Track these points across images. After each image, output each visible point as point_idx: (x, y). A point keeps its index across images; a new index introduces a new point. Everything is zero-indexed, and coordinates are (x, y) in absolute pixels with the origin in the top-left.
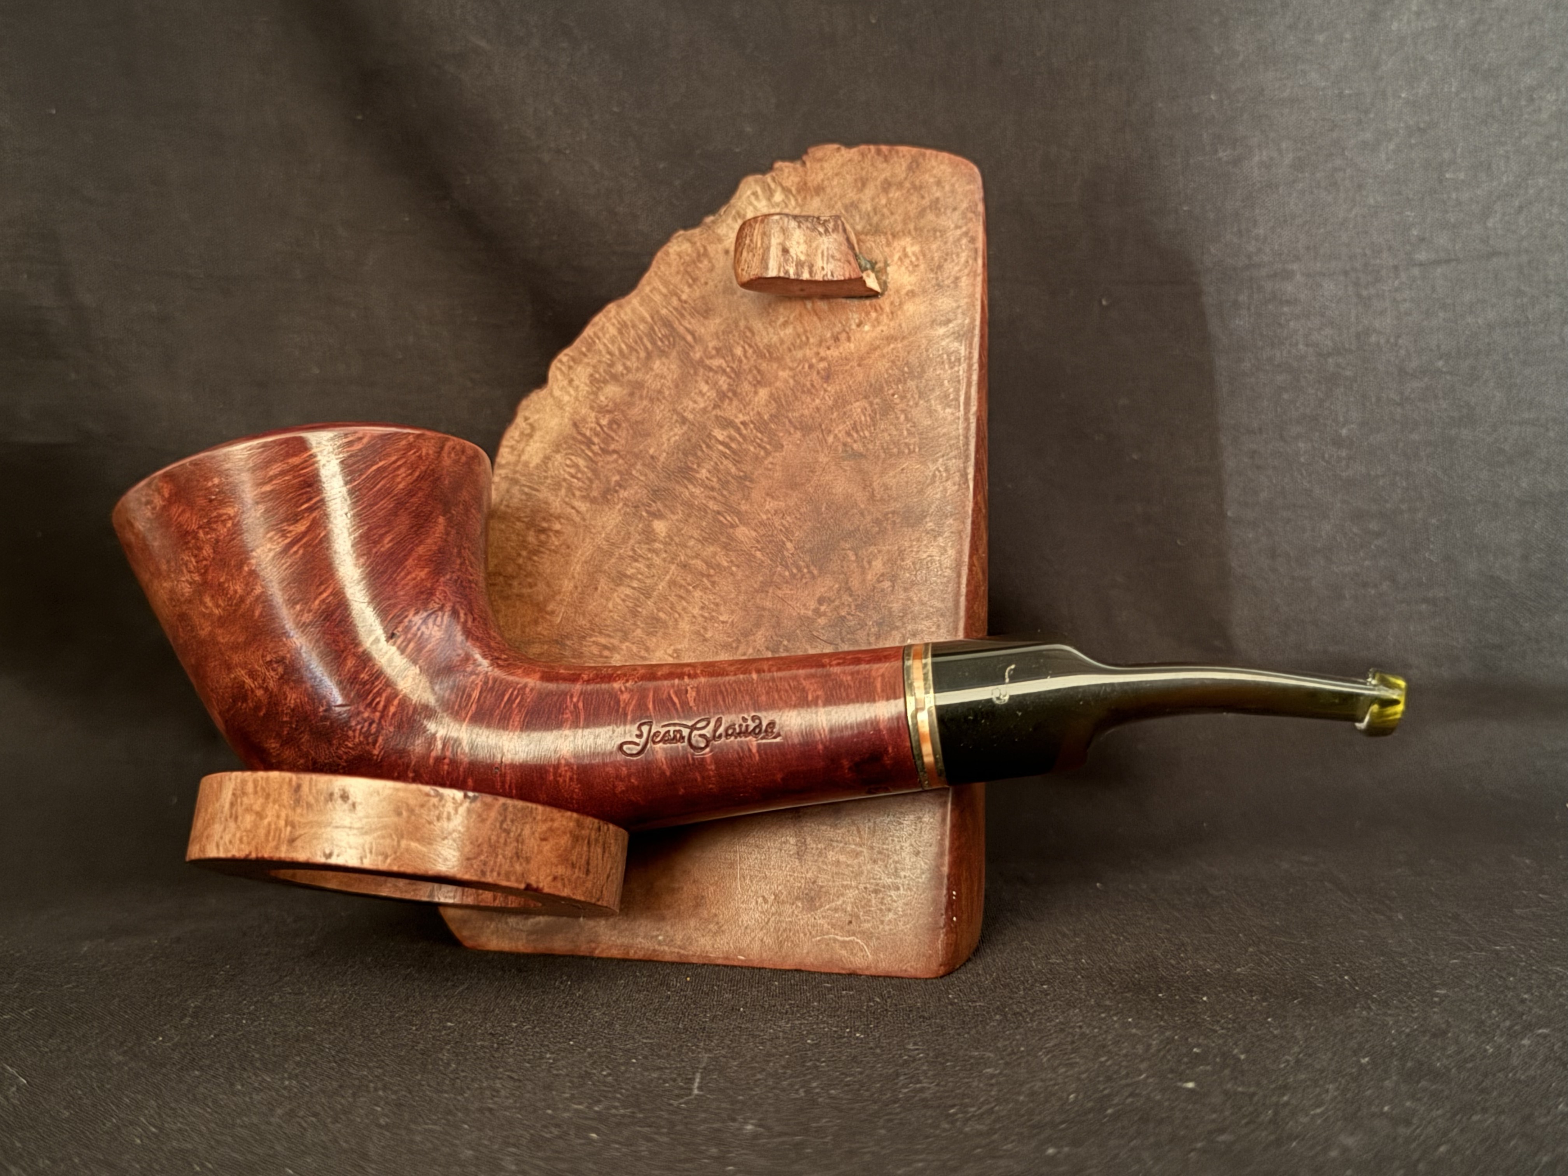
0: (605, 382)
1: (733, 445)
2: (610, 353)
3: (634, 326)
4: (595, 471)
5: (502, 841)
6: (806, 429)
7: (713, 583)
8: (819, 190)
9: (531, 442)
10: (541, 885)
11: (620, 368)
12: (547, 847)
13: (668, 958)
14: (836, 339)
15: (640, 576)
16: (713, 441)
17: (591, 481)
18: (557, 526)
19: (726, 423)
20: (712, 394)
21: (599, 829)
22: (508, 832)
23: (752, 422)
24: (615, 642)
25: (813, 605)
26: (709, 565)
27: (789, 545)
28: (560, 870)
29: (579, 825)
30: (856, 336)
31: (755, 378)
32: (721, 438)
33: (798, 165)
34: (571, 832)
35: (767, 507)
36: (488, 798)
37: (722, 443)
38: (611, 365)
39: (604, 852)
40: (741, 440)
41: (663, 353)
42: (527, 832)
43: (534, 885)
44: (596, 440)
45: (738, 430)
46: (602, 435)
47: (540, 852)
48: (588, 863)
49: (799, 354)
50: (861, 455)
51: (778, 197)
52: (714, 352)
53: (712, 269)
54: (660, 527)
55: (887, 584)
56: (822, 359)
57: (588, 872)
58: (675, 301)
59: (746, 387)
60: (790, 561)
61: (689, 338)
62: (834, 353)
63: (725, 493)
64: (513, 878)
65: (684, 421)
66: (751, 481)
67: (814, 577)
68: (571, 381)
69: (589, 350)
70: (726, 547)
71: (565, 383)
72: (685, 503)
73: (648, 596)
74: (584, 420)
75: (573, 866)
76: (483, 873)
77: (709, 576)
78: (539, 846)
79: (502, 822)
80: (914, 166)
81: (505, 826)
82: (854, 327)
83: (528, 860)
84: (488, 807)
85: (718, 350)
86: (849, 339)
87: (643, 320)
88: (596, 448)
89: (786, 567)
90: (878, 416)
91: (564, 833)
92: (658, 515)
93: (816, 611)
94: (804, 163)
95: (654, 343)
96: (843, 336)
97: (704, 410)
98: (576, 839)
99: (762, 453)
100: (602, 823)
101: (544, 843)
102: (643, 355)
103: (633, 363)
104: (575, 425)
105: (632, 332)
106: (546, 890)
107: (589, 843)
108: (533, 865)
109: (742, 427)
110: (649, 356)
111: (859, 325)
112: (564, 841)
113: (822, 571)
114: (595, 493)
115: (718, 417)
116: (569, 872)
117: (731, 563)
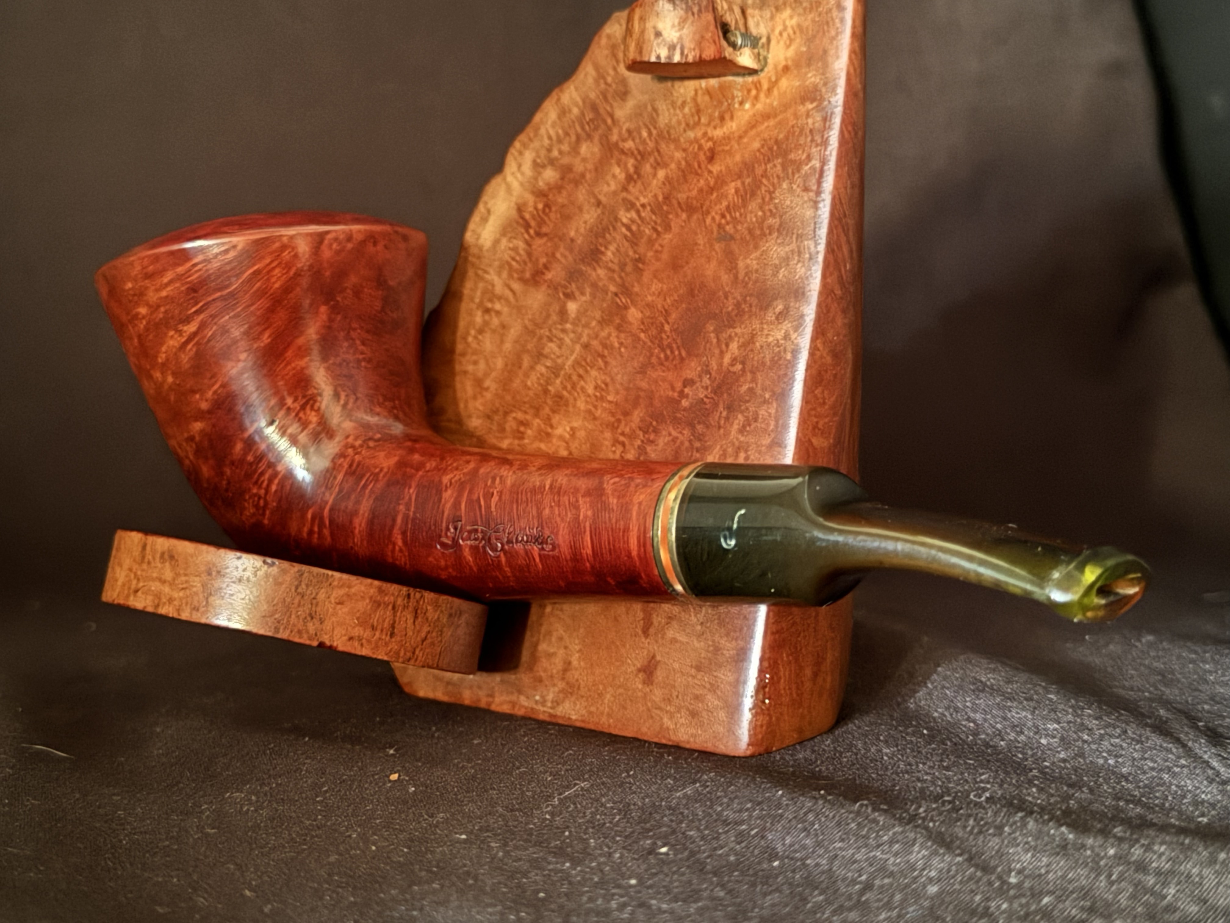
0: (544, 166)
1: (634, 228)
2: (550, 138)
3: (570, 111)
4: (529, 254)
5: (296, 601)
6: (690, 209)
7: (606, 363)
9: (487, 226)
10: (335, 644)
11: (555, 153)
12: (342, 611)
13: (541, 717)
14: (722, 119)
15: (553, 356)
16: (619, 224)
17: (525, 263)
18: (498, 306)
19: (630, 206)
20: (622, 177)
21: (409, 596)
22: (302, 595)
23: (650, 205)
24: (528, 417)
25: (679, 385)
26: (605, 346)
27: (667, 328)
28: (357, 631)
29: (380, 590)
30: (738, 114)
31: (656, 160)
32: (625, 220)
34: (371, 598)
35: (653, 289)
36: (286, 564)
37: (624, 225)
38: (549, 150)
39: (416, 617)
40: (639, 222)
41: (589, 137)
42: (322, 596)
43: (328, 643)
44: (533, 224)
45: (638, 212)
46: (538, 219)
47: (335, 614)
48: (393, 627)
49: (691, 134)
50: (732, 238)
52: (626, 135)
54: (572, 307)
55: (739, 367)
56: (709, 139)
57: (392, 635)
58: (602, 85)
59: (648, 168)
60: (665, 343)
61: (609, 121)
62: (718, 133)
63: (623, 274)
64: (305, 636)
65: (599, 203)
66: (643, 263)
67: (682, 359)
68: (519, 167)
69: (535, 136)
70: (619, 328)
71: (516, 169)
72: (594, 285)
73: (557, 376)
74: (525, 204)
75: (373, 628)
76: (277, 630)
77: (603, 357)
78: (334, 609)
79: (297, 586)
81: (300, 590)
82: (737, 106)
83: (322, 622)
84: (284, 572)
85: (629, 132)
86: (732, 118)
87: (576, 105)
88: (532, 231)
89: (663, 350)
90: (748, 196)
91: (364, 598)
92: (569, 296)
93: (681, 393)
95: (583, 128)
96: (727, 116)
97: (615, 193)
98: (377, 604)
99: (655, 236)
100: (411, 590)
101: (339, 607)
102: (573, 138)
103: (565, 147)
104: (519, 209)
105: (568, 117)
106: (341, 648)
107: (394, 608)
108: (328, 625)
109: (641, 209)
110: (578, 140)
111: (741, 103)
112: (363, 605)
113: (689, 354)
114: (528, 275)
115: (624, 200)
116: (368, 634)
117: (621, 344)
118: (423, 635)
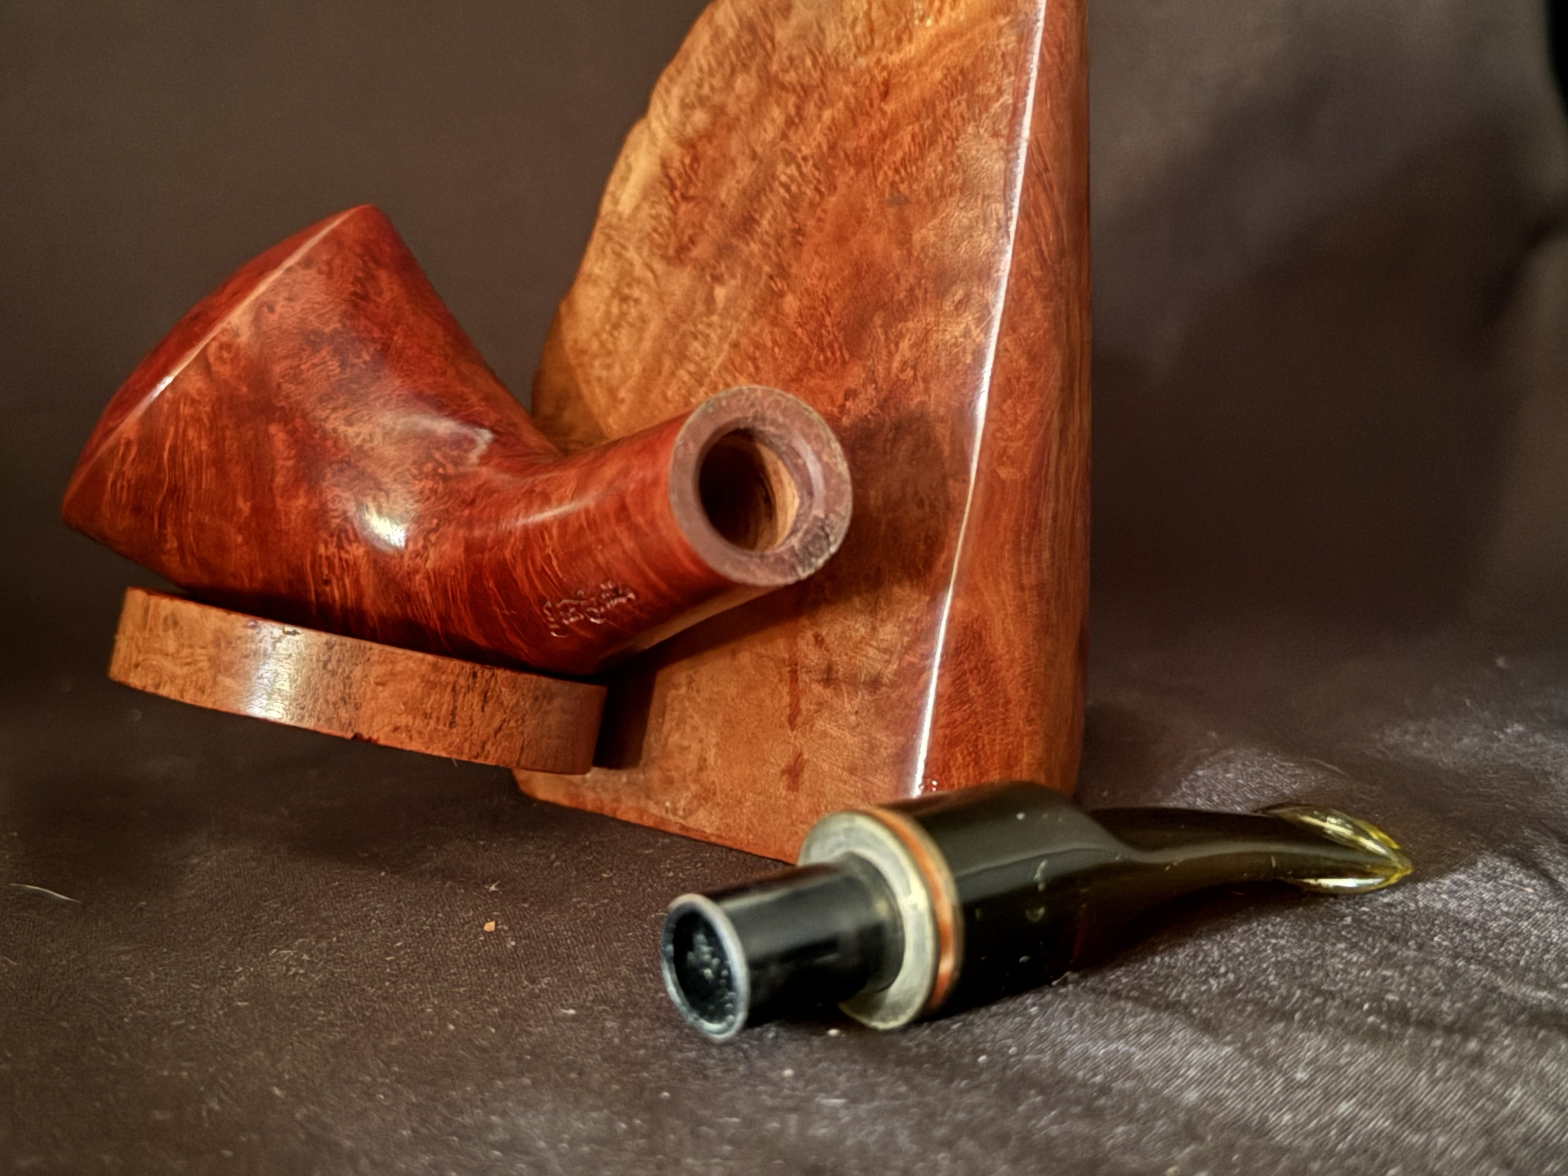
0: (692, 107)
1: (794, 188)
2: (701, 70)
4: (673, 223)
5: (325, 681)
6: (859, 162)
7: (757, 368)
9: (627, 188)
10: (375, 737)
11: (706, 90)
12: (384, 694)
15: (697, 358)
16: (776, 184)
17: (669, 236)
18: (636, 292)
19: (790, 158)
20: (782, 120)
21: (475, 675)
22: (332, 673)
23: (812, 156)
25: (840, 397)
26: (756, 346)
27: (828, 321)
28: (405, 720)
29: (435, 667)
30: (918, 34)
31: (821, 95)
32: (783, 178)
34: (422, 677)
35: (813, 270)
36: (311, 634)
37: (783, 184)
38: (700, 86)
39: (485, 701)
40: (799, 179)
41: (746, 67)
42: (357, 674)
43: (366, 736)
44: (679, 184)
45: (799, 167)
46: (685, 177)
47: (375, 698)
48: (453, 713)
49: (862, 62)
50: (907, 200)
52: (788, 64)
54: (720, 293)
55: (910, 373)
56: (883, 68)
57: (452, 724)
59: (812, 109)
60: (825, 342)
61: (769, 46)
62: (895, 59)
63: (780, 250)
64: (336, 726)
65: (754, 156)
66: (803, 235)
67: (844, 362)
68: (666, 107)
69: (684, 67)
70: (774, 322)
71: (662, 112)
72: (747, 265)
73: (701, 384)
74: (670, 158)
75: (426, 716)
77: (753, 359)
78: (374, 691)
79: (326, 662)
81: (330, 667)
82: (917, 22)
83: (357, 707)
84: (309, 643)
85: (791, 60)
86: (910, 40)
88: (677, 194)
89: (822, 350)
90: (927, 143)
91: (412, 677)
92: (717, 279)
93: (842, 408)
95: (738, 55)
96: (905, 38)
97: (774, 143)
98: (431, 685)
99: (817, 198)
100: (478, 667)
101: (380, 688)
102: (728, 69)
103: (717, 82)
104: (663, 165)
105: (722, 42)
106: (382, 742)
107: (454, 689)
108: (365, 712)
109: (802, 163)
110: (733, 71)
111: (922, 19)
112: (413, 686)
113: (852, 355)
114: (671, 252)
115: (784, 151)
116: (419, 723)
117: (775, 342)
118: (496, 724)
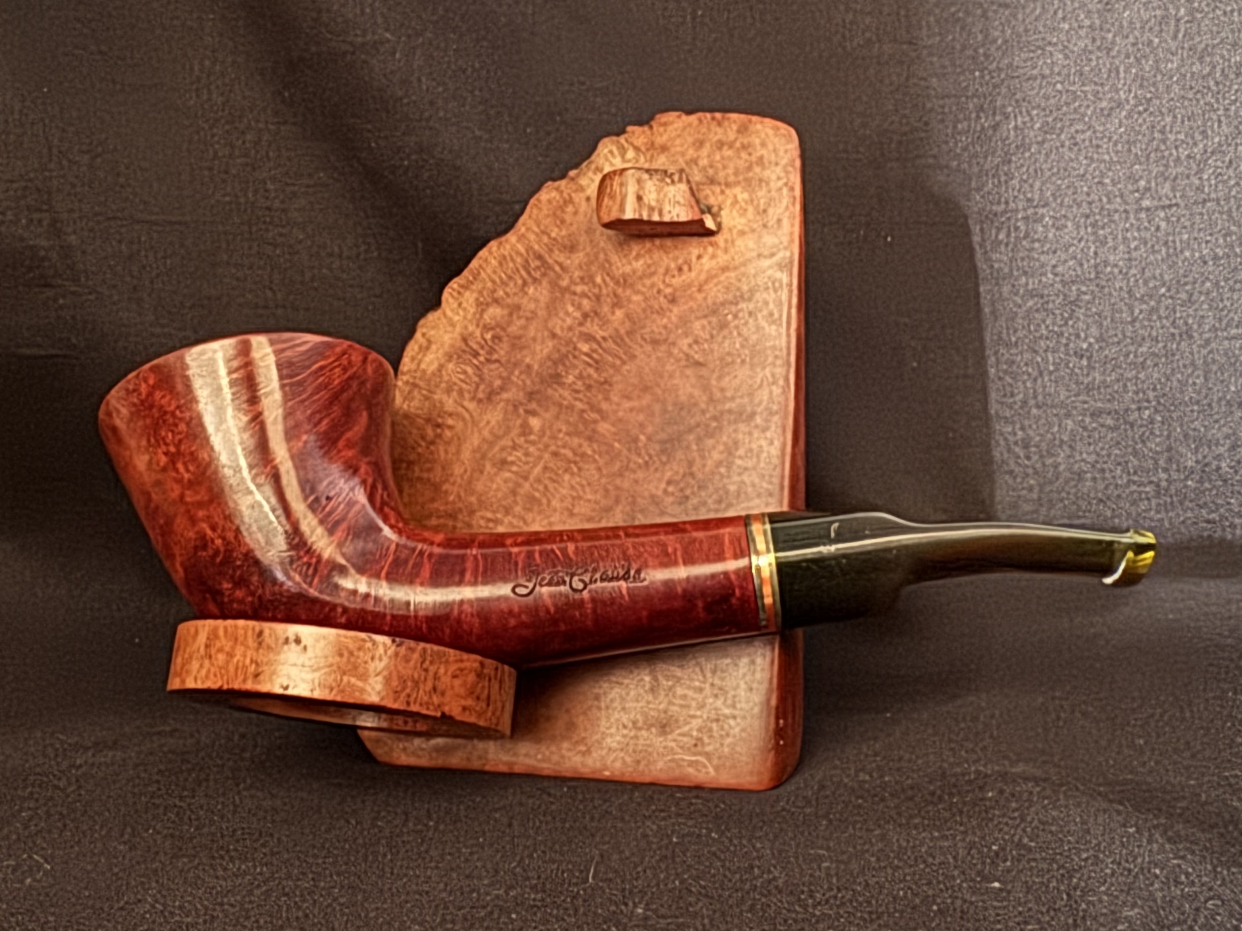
0: (488, 305)
1: (595, 356)
2: (492, 281)
3: (512, 260)
4: (481, 378)
5: (422, 678)
6: (655, 342)
7: (579, 468)
8: (664, 149)
9: (428, 353)
10: (453, 714)
11: (501, 293)
12: (457, 682)
14: (680, 269)
15: (519, 463)
16: (578, 353)
17: (478, 385)
18: (450, 422)
19: (589, 338)
20: (577, 314)
21: (497, 669)
22: (426, 670)
23: (611, 337)
24: (499, 516)
25: (662, 486)
26: (575, 454)
27: (642, 438)
28: (469, 702)
29: (482, 664)
30: (696, 267)
31: (612, 301)
32: (584, 350)
33: (646, 128)
34: (476, 671)
35: (624, 406)
36: (412, 643)
37: (587, 355)
38: (494, 291)
40: (601, 352)
41: (536, 281)
42: (442, 671)
43: (447, 713)
44: (481, 352)
45: (599, 344)
46: (487, 348)
47: (452, 687)
48: (489, 696)
50: (701, 364)
51: (630, 154)
52: (578, 280)
53: (576, 213)
54: (535, 423)
55: (723, 470)
56: (668, 285)
57: (489, 704)
58: (545, 239)
59: (606, 309)
60: (643, 451)
61: (557, 268)
62: (677, 281)
63: (589, 394)
64: (431, 707)
65: (554, 336)
66: (610, 385)
67: (663, 464)
68: (460, 305)
69: (475, 278)
70: (590, 439)
71: (455, 305)
72: (558, 404)
73: (526, 479)
74: (471, 334)
75: (478, 698)
76: (408, 703)
77: (575, 463)
78: (451, 682)
79: (422, 663)
80: (743, 130)
81: (425, 666)
82: (694, 259)
83: (443, 694)
84: (411, 650)
85: (582, 279)
86: (690, 269)
87: (518, 253)
88: (481, 358)
89: (639, 455)
90: (715, 332)
91: (471, 671)
92: (533, 413)
93: (665, 491)
94: (651, 127)
95: (529, 273)
96: (685, 268)
97: (570, 329)
98: (480, 676)
99: (619, 362)
100: (499, 664)
101: (455, 680)
102: (520, 282)
103: (511, 289)
104: (465, 340)
105: (511, 265)
106: (457, 717)
107: (489, 679)
108: (447, 698)
109: (602, 341)
110: (525, 283)
111: (699, 258)
112: (471, 678)
113: (669, 459)
114: (481, 395)
115: (581, 333)
116: (474, 703)
117: (594, 451)
